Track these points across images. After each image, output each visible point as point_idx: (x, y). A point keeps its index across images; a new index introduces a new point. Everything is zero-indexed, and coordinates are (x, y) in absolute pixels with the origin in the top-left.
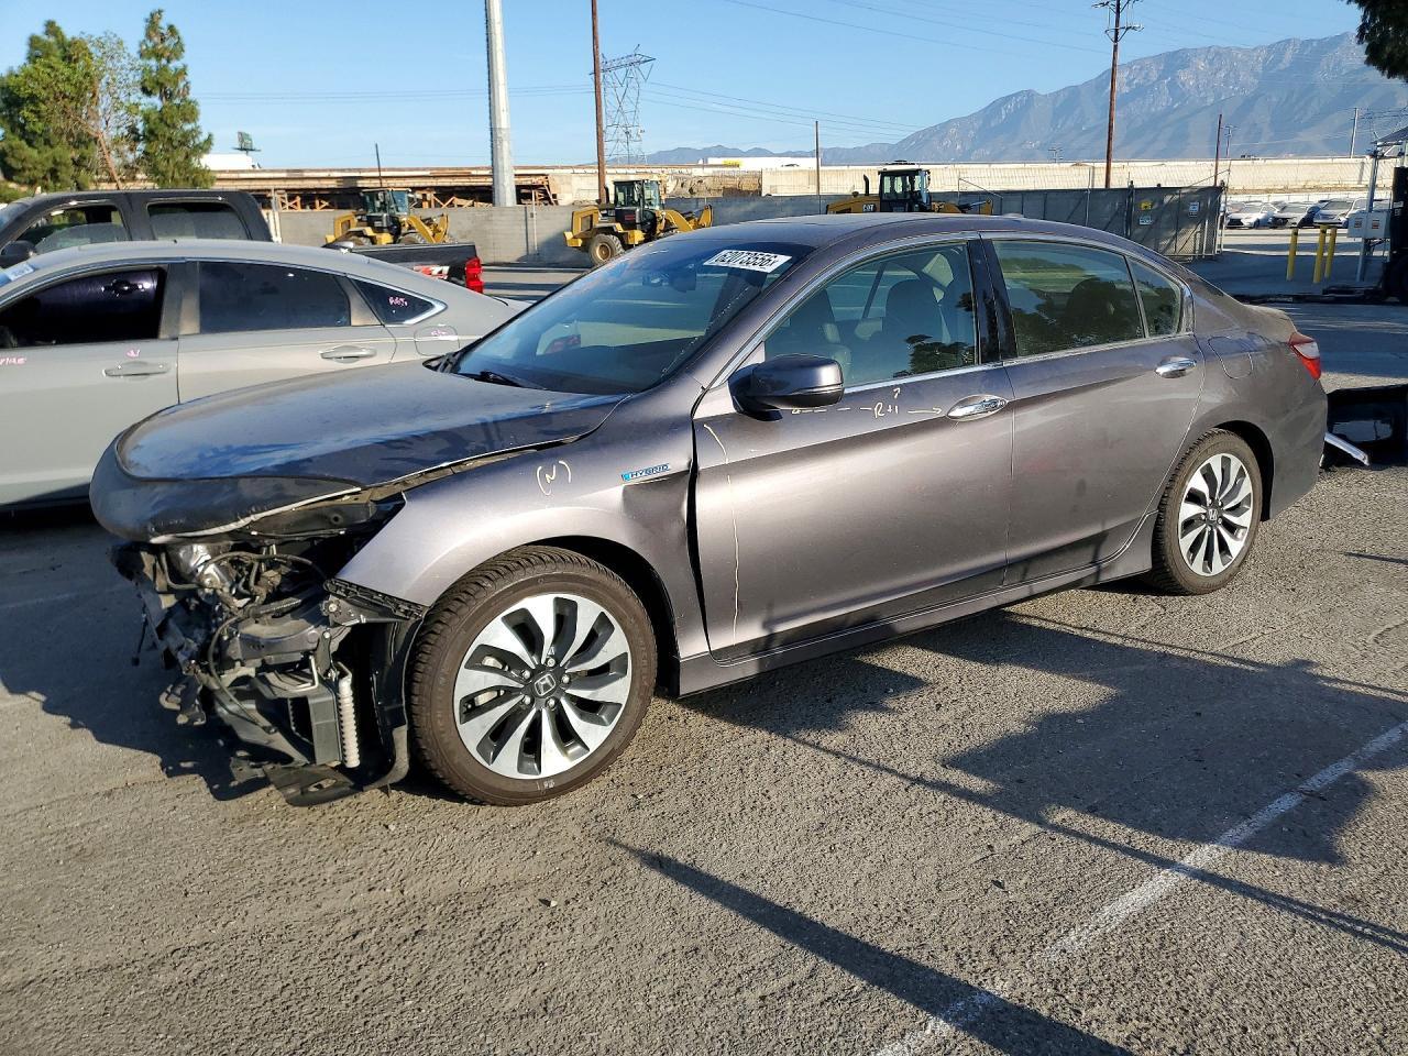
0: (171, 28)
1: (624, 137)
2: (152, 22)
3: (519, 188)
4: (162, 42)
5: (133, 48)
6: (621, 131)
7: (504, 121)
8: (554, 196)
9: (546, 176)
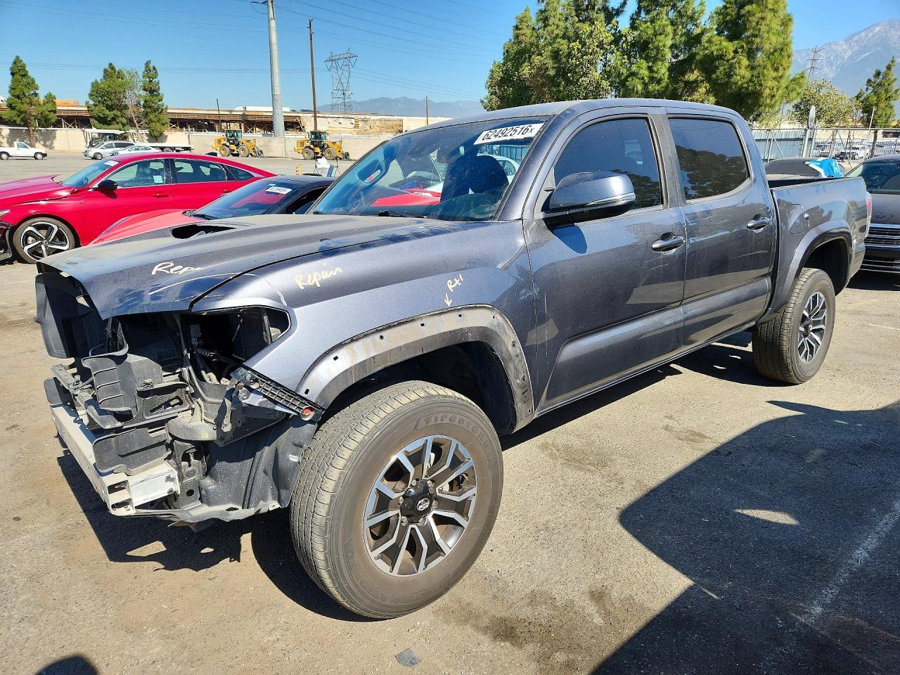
0: (154, 68)
1: (342, 96)
2: (147, 64)
3: (286, 123)
4: (150, 72)
5: (141, 74)
6: (340, 93)
7: (277, 91)
8: (303, 127)
9: (299, 117)
